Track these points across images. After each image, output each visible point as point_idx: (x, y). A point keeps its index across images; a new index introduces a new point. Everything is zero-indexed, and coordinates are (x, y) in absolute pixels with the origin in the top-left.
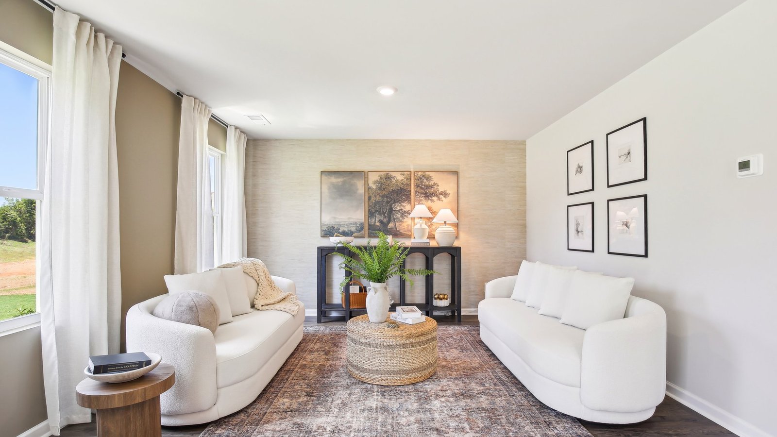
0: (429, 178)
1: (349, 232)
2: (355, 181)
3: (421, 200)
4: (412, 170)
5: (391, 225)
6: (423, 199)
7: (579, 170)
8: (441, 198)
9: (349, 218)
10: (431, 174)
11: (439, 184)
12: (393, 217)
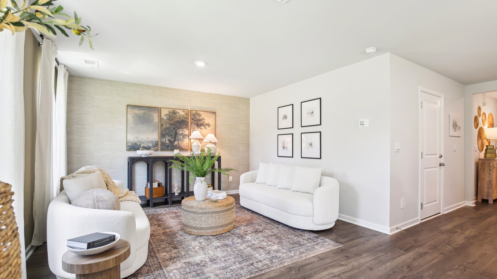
0: (199, 115)
1: (148, 147)
2: (152, 113)
3: (195, 128)
4: (189, 109)
5: (176, 143)
6: (196, 127)
7: (285, 118)
8: (206, 127)
9: (148, 138)
10: (201, 113)
11: (205, 119)
12: (178, 138)
